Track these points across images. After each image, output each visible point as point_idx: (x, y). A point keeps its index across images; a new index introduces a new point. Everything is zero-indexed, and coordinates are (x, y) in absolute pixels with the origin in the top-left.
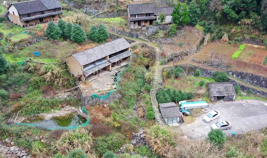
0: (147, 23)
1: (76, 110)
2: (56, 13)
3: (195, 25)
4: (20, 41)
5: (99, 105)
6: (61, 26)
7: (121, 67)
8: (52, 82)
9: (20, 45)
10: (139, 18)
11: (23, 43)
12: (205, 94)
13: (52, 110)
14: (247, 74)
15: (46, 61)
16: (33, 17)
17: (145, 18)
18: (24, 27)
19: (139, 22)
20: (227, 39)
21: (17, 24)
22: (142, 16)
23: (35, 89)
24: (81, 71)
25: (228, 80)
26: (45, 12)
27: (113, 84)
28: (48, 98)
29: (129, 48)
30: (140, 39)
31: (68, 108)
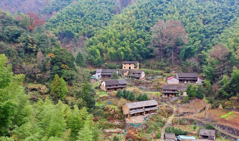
0: (173, 95)
1: (122, 130)
2: (124, 86)
3: (202, 98)
4: (103, 97)
5: (133, 129)
6: (124, 92)
7: (150, 115)
8: (113, 115)
9: (103, 99)
10: (168, 92)
11: (105, 98)
12: (196, 134)
13: (110, 129)
14: (226, 126)
15: (113, 107)
16: (112, 87)
17: (171, 92)
18: (106, 91)
19: (168, 94)
20: (222, 108)
21: (103, 90)
22: (170, 91)
23: (105, 118)
24: (128, 112)
25: (214, 129)
26: (118, 86)
27: (143, 121)
28: (110, 123)
29: (157, 105)
30: (167, 103)
31: (118, 129)
